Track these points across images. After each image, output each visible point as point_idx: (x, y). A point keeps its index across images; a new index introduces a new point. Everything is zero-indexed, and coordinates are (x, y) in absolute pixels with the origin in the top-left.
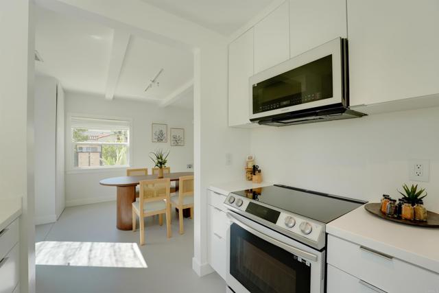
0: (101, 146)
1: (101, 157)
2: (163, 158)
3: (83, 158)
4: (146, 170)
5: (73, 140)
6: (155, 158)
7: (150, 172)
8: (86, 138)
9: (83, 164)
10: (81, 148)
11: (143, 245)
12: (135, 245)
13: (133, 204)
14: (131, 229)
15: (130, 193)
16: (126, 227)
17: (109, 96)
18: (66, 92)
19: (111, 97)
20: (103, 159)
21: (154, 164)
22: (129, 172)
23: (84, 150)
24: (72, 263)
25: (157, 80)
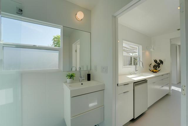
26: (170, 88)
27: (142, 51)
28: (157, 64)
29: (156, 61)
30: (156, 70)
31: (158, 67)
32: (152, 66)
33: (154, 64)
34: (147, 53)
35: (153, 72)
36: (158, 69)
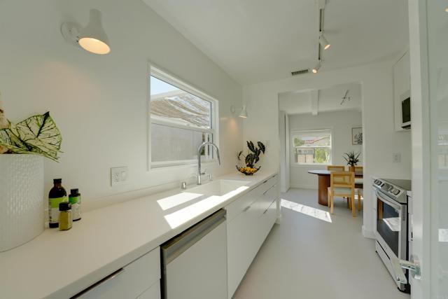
0: (314, 148)
1: (314, 157)
2: (355, 157)
3: (301, 158)
4: (343, 168)
5: (294, 145)
6: (347, 157)
7: (347, 169)
8: (303, 143)
9: (301, 161)
10: (300, 151)
11: (333, 214)
12: (328, 213)
13: (329, 188)
14: (327, 205)
15: (325, 180)
16: (323, 203)
17: (315, 113)
18: (289, 116)
19: (316, 113)
20: (316, 159)
21: (347, 162)
22: (329, 168)
23: (303, 152)
24: (294, 209)
25: (348, 96)
26: (278, 205)
27: (220, 117)
28: (253, 153)
29: (250, 145)
30: (252, 167)
31: (255, 160)
32: (243, 158)
33: (247, 151)
34: (233, 123)
35: (244, 172)
36: (256, 165)
